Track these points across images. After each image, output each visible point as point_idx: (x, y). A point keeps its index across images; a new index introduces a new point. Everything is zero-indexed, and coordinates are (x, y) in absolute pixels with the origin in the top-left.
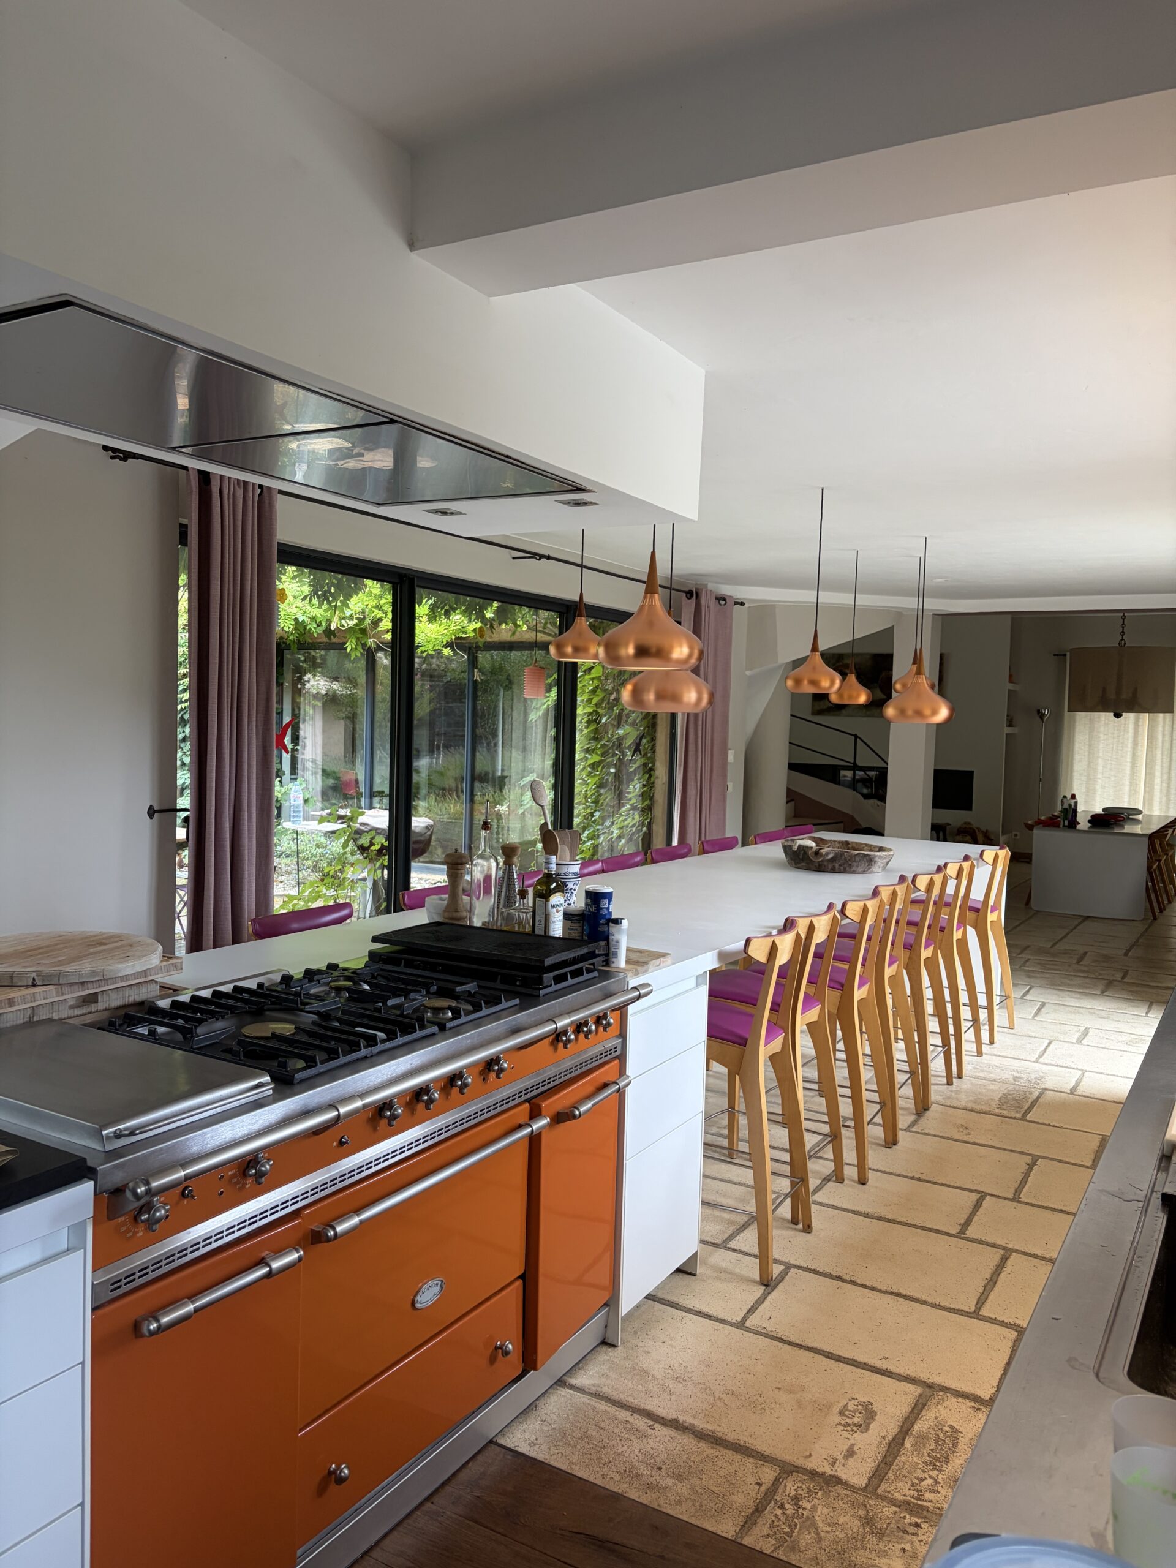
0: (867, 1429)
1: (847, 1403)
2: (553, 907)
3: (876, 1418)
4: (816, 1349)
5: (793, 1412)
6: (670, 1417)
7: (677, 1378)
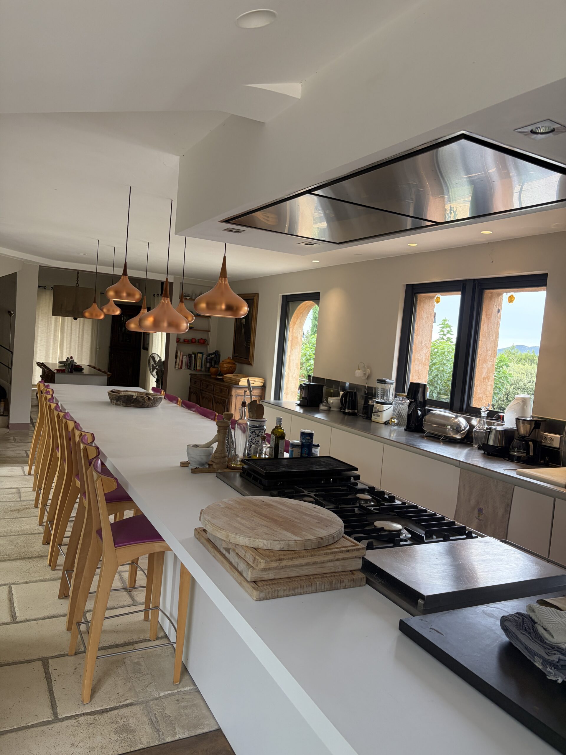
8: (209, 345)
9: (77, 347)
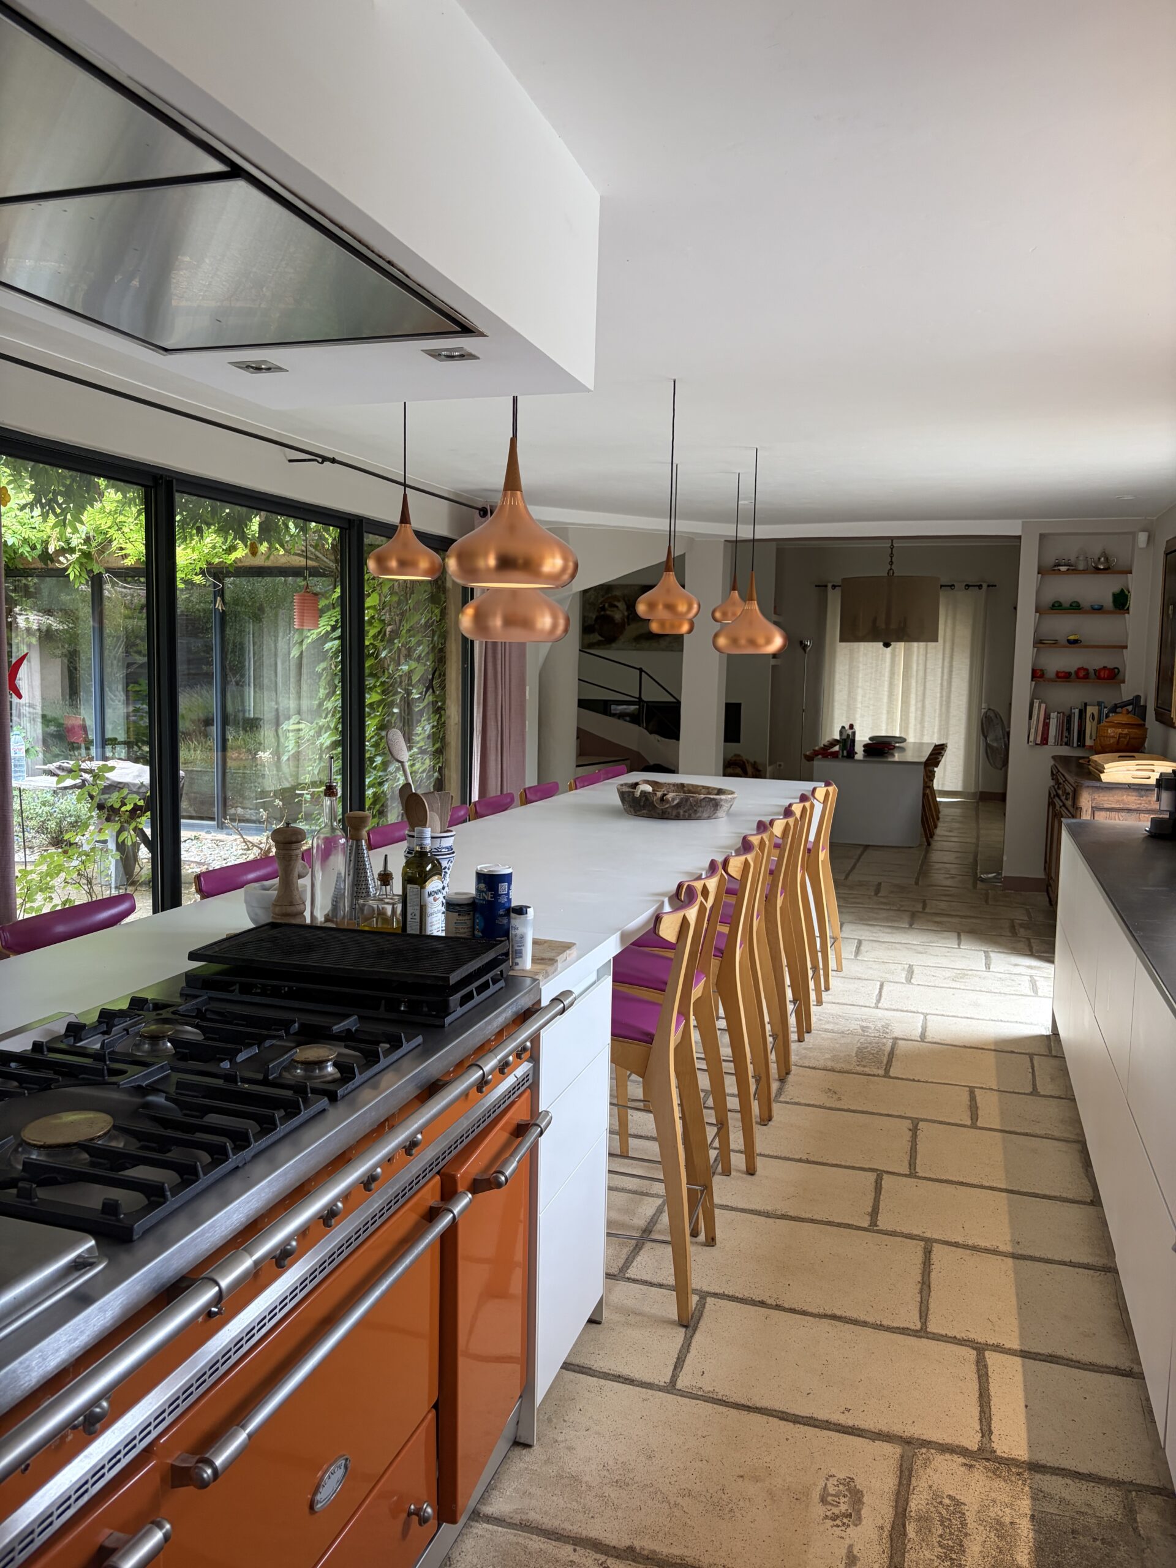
0: (860, 1519)
1: (826, 1484)
2: (430, 894)
3: (865, 1500)
4: (766, 1409)
5: (768, 1507)
6: (623, 1545)
7: (617, 1482)
8: (1124, 682)
9: (937, 707)
